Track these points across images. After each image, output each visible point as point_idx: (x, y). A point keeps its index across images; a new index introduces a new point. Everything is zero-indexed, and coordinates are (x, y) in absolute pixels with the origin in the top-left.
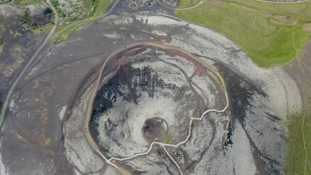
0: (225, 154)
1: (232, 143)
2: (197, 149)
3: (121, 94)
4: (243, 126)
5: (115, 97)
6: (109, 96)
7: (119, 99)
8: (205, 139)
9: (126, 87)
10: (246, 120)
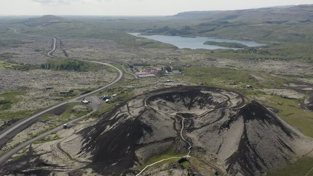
0: (220, 132)
1: (229, 128)
2: (202, 122)
3: (184, 101)
4: (245, 122)
5: (179, 100)
6: (176, 98)
7: (181, 103)
8: (211, 119)
9: (190, 100)
10: (251, 122)
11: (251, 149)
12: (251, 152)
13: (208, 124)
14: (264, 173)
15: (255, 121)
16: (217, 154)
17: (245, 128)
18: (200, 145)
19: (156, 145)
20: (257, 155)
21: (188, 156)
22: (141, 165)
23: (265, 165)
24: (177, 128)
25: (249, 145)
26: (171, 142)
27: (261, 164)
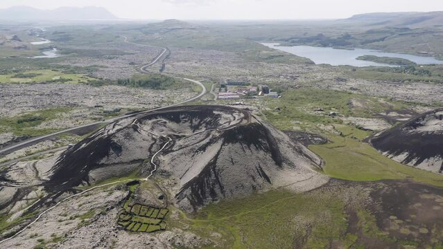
0: (193, 156)
1: (204, 151)
2: (182, 144)
4: (223, 144)
5: (186, 121)
6: (184, 118)
7: (187, 124)
8: (193, 141)
9: (199, 121)
10: (230, 145)
11: (214, 175)
12: (213, 177)
13: (187, 146)
14: (217, 200)
15: (238, 145)
16: (180, 179)
17: (219, 153)
18: (167, 168)
19: (119, 166)
20: (217, 181)
21: (146, 179)
22: (89, 185)
23: (223, 192)
24: (153, 150)
25: (214, 170)
26: (138, 164)
27: (217, 190)
